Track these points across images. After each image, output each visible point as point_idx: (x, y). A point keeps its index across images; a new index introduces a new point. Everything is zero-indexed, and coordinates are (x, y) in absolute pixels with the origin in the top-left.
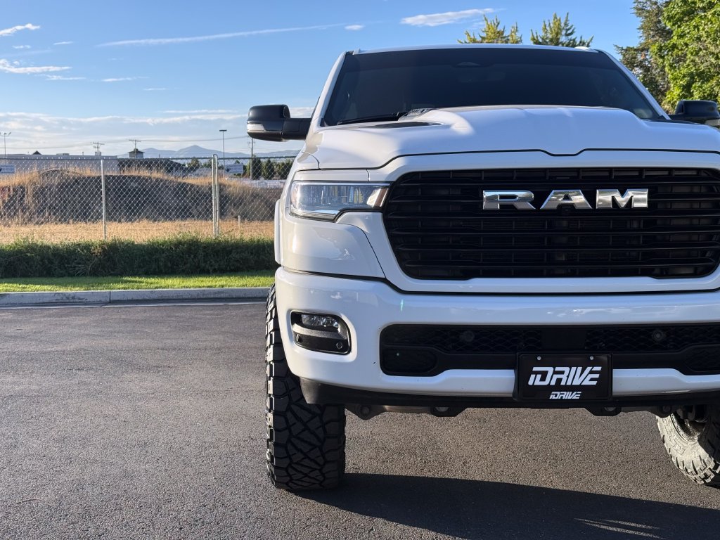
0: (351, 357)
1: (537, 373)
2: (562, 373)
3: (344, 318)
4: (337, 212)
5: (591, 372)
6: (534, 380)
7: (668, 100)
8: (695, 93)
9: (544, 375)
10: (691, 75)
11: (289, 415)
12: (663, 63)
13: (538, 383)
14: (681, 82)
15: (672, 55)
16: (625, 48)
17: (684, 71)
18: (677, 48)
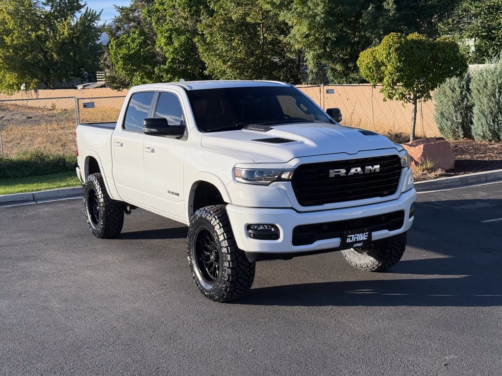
0: (280, 240)
1: (349, 238)
2: (357, 236)
3: (278, 225)
4: (270, 182)
5: (366, 235)
6: (348, 241)
7: (158, 45)
8: (175, 42)
9: (351, 238)
10: (171, 30)
11: (238, 269)
12: (151, 20)
13: (350, 241)
14: (166, 34)
15: (156, 16)
16: (121, 7)
17: (167, 27)
18: (159, 11)
